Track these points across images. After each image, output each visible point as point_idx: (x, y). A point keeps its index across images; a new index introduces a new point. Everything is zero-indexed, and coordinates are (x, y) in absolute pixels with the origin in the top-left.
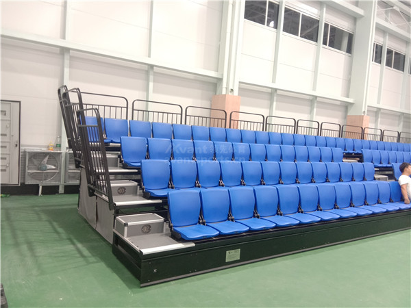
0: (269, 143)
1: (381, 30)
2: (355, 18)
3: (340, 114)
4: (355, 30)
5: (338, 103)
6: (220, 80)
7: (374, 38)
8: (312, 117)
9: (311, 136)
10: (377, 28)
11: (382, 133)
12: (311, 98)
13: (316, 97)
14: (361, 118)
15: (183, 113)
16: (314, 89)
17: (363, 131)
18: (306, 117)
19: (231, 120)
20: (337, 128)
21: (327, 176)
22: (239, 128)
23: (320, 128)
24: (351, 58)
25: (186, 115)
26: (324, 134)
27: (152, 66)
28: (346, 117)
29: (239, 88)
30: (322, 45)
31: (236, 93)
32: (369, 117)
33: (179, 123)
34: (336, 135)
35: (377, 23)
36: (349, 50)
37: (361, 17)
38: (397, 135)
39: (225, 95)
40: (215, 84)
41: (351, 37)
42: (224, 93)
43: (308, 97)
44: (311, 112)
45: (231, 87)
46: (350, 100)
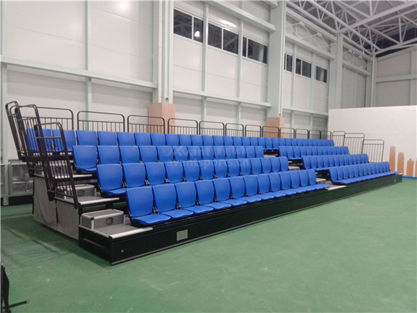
0: (203, 145)
1: (290, 43)
2: (268, 33)
3: (261, 116)
4: (268, 43)
5: (259, 107)
6: (156, 89)
7: (284, 50)
8: (238, 120)
9: (238, 137)
10: (286, 41)
11: (295, 131)
12: (236, 103)
13: (240, 103)
14: (278, 119)
15: (126, 122)
16: (238, 96)
17: (279, 130)
18: (232, 120)
19: (168, 126)
20: (259, 129)
21: (251, 170)
22: (176, 133)
23: (244, 130)
24: (267, 67)
25: (128, 124)
26: (248, 135)
27: (90, 78)
28: (265, 119)
29: (174, 97)
30: (242, 57)
31: (171, 101)
32: (284, 118)
33: (122, 131)
34: (258, 135)
35: (286, 37)
36: (265, 61)
37: (273, 31)
38: (307, 133)
39: (161, 103)
40: (151, 93)
41: (266, 49)
42: (160, 101)
43: (233, 103)
44: (237, 116)
45: (166, 97)
46: (268, 104)
